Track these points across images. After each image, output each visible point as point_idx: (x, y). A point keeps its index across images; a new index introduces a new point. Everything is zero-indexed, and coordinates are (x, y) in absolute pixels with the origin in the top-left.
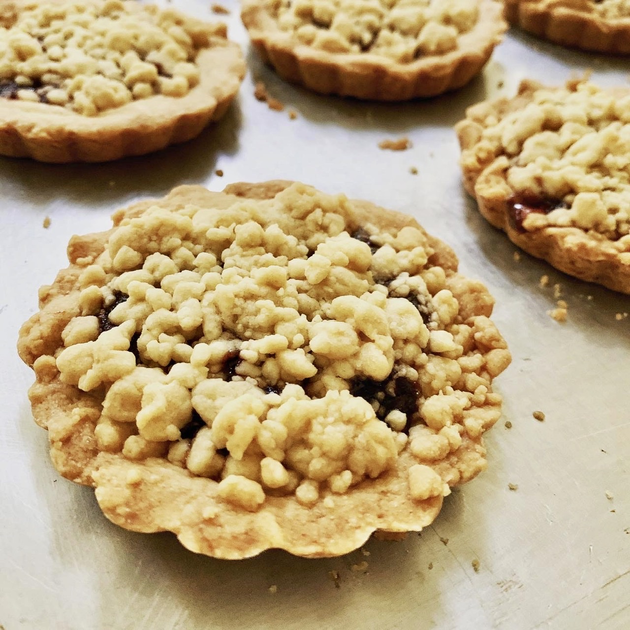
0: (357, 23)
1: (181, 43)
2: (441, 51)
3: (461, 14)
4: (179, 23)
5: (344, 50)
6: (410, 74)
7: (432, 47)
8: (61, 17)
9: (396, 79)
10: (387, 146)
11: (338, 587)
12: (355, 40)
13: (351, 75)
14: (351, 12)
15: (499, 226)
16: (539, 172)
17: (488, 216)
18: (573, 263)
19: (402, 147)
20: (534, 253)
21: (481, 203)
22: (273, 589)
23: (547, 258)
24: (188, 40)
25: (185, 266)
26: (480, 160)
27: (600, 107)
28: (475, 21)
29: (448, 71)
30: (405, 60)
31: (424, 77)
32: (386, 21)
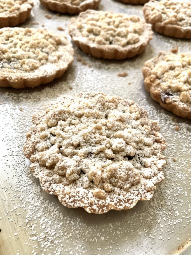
0: (107, 34)
1: (53, 44)
2: (135, 43)
3: (139, 29)
4: (51, 37)
5: (104, 44)
6: (125, 51)
7: (132, 42)
8: (12, 36)
9: (121, 53)
10: (120, 75)
11: (126, 215)
12: (107, 39)
13: (108, 52)
14: (105, 30)
15: (157, 101)
16: (169, 84)
17: (154, 99)
18: (180, 113)
19: (125, 75)
20: (168, 110)
21: (152, 95)
22: (109, 218)
23: (172, 111)
24: (55, 43)
25: (70, 124)
26: (151, 81)
27: (185, 61)
28: (143, 31)
29: (138, 49)
30: (124, 46)
31: (130, 52)
32: (117, 33)
